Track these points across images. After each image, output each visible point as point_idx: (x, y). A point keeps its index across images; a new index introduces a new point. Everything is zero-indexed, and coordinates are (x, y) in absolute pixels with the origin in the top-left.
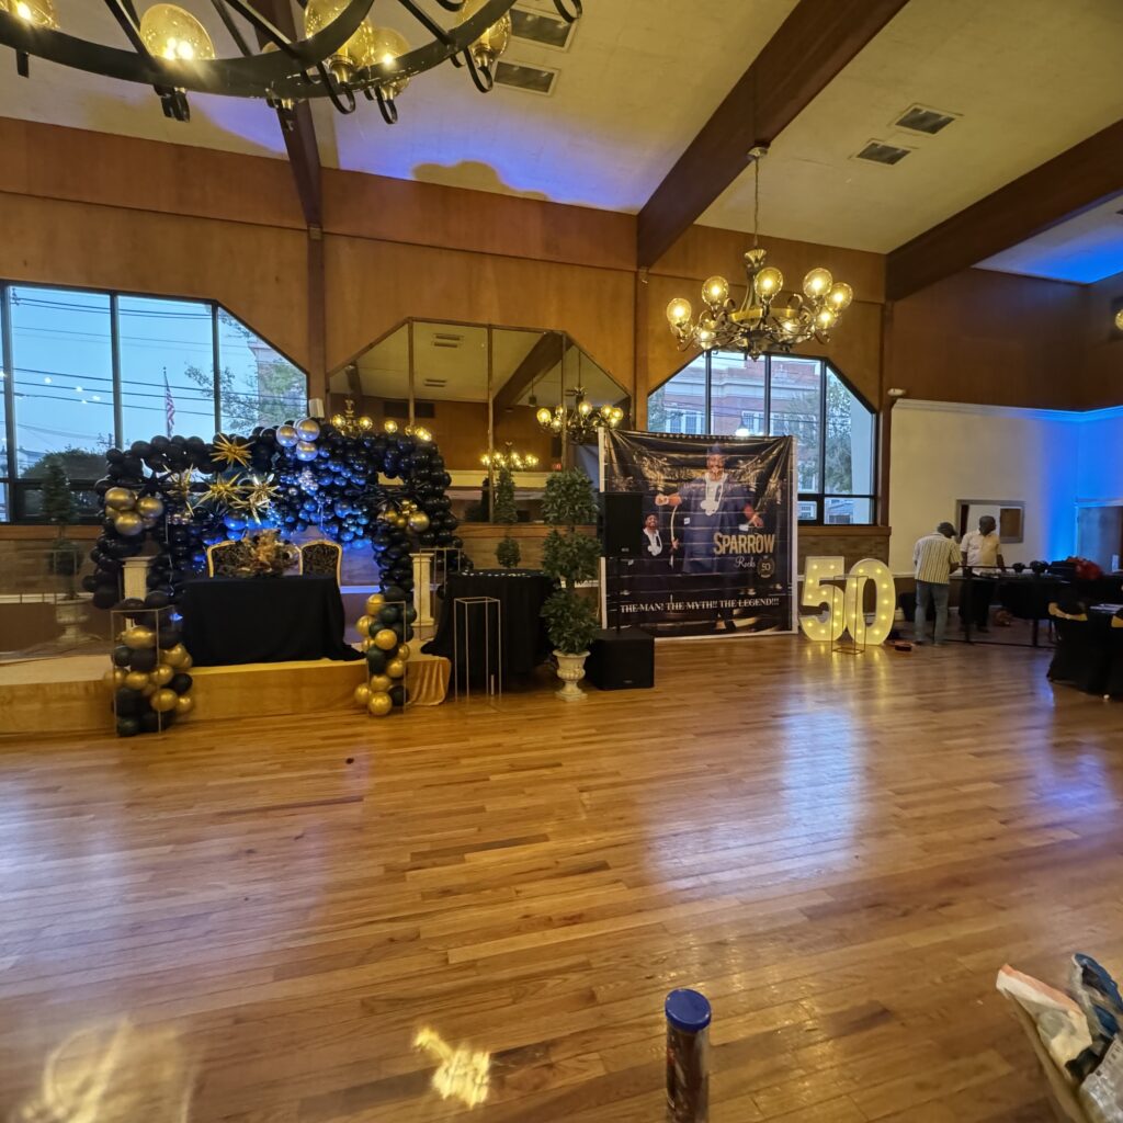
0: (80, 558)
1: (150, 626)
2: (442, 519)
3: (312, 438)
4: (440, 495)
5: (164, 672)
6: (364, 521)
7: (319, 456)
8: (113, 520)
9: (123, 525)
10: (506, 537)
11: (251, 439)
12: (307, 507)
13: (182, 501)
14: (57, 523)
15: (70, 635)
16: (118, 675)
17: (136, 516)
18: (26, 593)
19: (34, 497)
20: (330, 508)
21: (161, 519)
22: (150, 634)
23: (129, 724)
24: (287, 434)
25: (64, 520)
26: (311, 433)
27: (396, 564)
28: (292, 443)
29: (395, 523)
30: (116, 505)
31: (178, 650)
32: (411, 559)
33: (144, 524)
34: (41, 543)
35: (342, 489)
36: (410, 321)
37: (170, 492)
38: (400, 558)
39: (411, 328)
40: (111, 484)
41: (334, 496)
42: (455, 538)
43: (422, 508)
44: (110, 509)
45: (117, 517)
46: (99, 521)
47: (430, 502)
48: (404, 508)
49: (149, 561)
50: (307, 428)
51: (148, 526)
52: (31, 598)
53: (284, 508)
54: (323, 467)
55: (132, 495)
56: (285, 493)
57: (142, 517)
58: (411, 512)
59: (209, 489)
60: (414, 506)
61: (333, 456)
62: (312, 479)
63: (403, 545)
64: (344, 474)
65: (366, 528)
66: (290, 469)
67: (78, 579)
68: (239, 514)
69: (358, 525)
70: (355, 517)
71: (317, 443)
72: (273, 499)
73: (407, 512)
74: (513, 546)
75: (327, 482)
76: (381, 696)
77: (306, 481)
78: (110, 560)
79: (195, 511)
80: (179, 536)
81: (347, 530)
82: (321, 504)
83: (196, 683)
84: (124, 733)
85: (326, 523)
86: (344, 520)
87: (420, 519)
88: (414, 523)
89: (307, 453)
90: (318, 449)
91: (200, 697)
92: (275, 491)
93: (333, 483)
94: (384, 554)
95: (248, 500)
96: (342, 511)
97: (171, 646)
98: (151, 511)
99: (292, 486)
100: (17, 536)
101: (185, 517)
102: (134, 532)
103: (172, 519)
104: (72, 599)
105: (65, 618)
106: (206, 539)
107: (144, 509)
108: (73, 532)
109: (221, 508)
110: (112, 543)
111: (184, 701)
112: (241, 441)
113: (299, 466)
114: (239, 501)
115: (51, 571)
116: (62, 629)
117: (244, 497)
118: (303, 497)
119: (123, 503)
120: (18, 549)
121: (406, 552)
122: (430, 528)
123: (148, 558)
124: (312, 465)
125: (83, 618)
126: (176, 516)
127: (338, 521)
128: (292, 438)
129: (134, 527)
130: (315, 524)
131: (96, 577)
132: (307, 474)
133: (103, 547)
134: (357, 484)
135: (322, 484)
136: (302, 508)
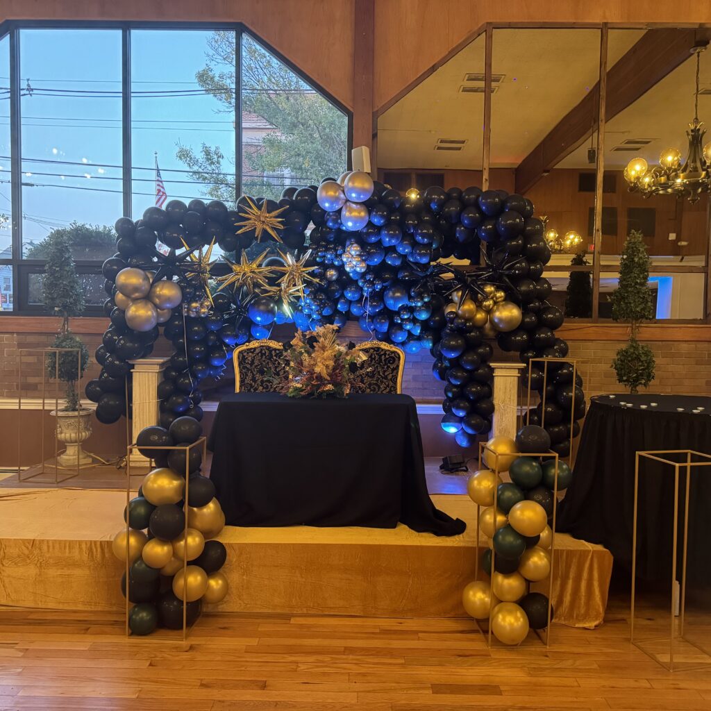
0: (84, 357)
1: (178, 472)
2: (539, 312)
3: (363, 198)
4: (536, 277)
5: (193, 542)
6: (424, 316)
7: (370, 224)
8: (123, 312)
9: (134, 318)
10: (633, 340)
11: (283, 203)
12: (349, 295)
13: (202, 286)
14: (60, 313)
15: (70, 456)
16: (133, 540)
17: (150, 306)
18: (27, 397)
19: (38, 282)
20: (378, 297)
21: (177, 311)
22: (176, 483)
23: (144, 615)
24: (331, 193)
25: (69, 311)
26: (363, 191)
27: (471, 378)
28: (337, 207)
29: (471, 319)
30: (128, 292)
31: (211, 507)
32: (492, 370)
33: (158, 315)
34: (43, 339)
35: (394, 270)
36: (489, 29)
37: (189, 275)
38: (477, 369)
39: (489, 38)
40: (122, 263)
41: (384, 280)
42: (558, 341)
43: (511, 298)
44: (120, 296)
45: (127, 307)
46: (106, 312)
47: (523, 288)
48: (486, 297)
49: (162, 365)
50: (358, 184)
51: (162, 319)
52: (31, 404)
53: (322, 296)
54: (373, 239)
55: (146, 278)
56: (322, 276)
57: (156, 306)
58: (495, 303)
59: (231, 271)
60: (501, 294)
61: (388, 224)
62: (360, 255)
63: (481, 350)
64: (400, 249)
65: (425, 325)
66: (329, 242)
67: (81, 384)
68: (267, 305)
69: (414, 321)
70: (411, 310)
71: (369, 205)
72: (308, 284)
73: (489, 303)
74: (646, 354)
75: (376, 261)
76: (510, 612)
77: (352, 260)
78: (117, 362)
79: (215, 299)
80: (197, 333)
81: (400, 327)
82: (367, 290)
83: (232, 557)
84: (137, 630)
85: (372, 317)
86: (398, 313)
87: (509, 313)
88: (501, 320)
89: (355, 221)
90: (370, 213)
91: (235, 577)
92: (309, 274)
93: (384, 262)
94: (456, 363)
95: (279, 285)
96: (396, 300)
97: (202, 503)
98: (169, 299)
99: (332, 266)
100: (21, 329)
101: (202, 308)
102: (148, 327)
103: (189, 309)
104: (74, 410)
105: (66, 433)
106: (227, 336)
107: (159, 297)
108: (77, 325)
109: (246, 295)
110: (121, 341)
111: (215, 584)
112: (271, 206)
113: (341, 239)
114: (267, 287)
115: (52, 374)
116: (63, 446)
117: (273, 281)
118: (345, 280)
119: (136, 289)
120: (20, 345)
121: (484, 360)
122: (522, 327)
123: (161, 360)
124: (358, 237)
125: (85, 435)
126: (194, 305)
127: (388, 314)
128: (337, 199)
129: (148, 319)
130: (357, 319)
131: (101, 383)
132: (354, 249)
133: (109, 345)
134: (416, 263)
135: (371, 263)
136: (343, 296)
